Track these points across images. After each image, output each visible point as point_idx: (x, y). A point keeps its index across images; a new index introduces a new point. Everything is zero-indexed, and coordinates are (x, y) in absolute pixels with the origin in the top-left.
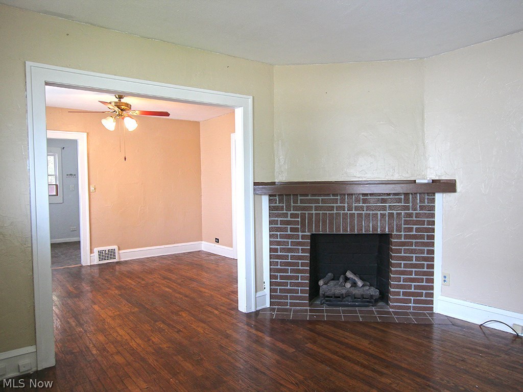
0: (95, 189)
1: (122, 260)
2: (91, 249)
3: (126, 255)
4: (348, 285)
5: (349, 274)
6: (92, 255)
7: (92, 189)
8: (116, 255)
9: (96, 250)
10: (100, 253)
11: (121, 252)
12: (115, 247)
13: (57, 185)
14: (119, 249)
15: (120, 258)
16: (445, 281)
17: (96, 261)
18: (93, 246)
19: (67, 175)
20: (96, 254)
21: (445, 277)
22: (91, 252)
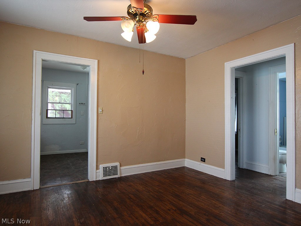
0: (102, 111)
1: (123, 175)
2: (97, 166)
3: (126, 171)
6: (98, 171)
7: (100, 110)
8: (118, 171)
9: (101, 166)
10: (105, 169)
11: (122, 168)
12: (117, 164)
13: (72, 111)
14: (121, 166)
15: (121, 174)
17: (101, 177)
18: (99, 163)
19: (80, 104)
20: (101, 171)
22: (97, 168)
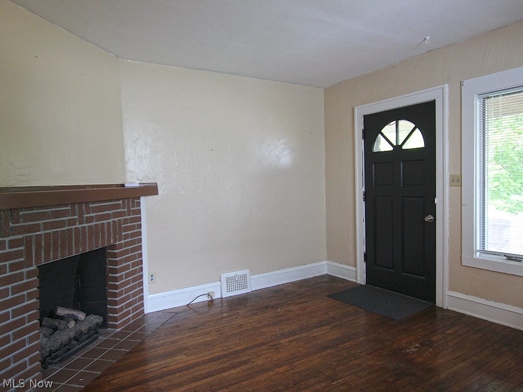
4: (72, 324)
5: (61, 311)
16: (152, 280)
21: (152, 276)
